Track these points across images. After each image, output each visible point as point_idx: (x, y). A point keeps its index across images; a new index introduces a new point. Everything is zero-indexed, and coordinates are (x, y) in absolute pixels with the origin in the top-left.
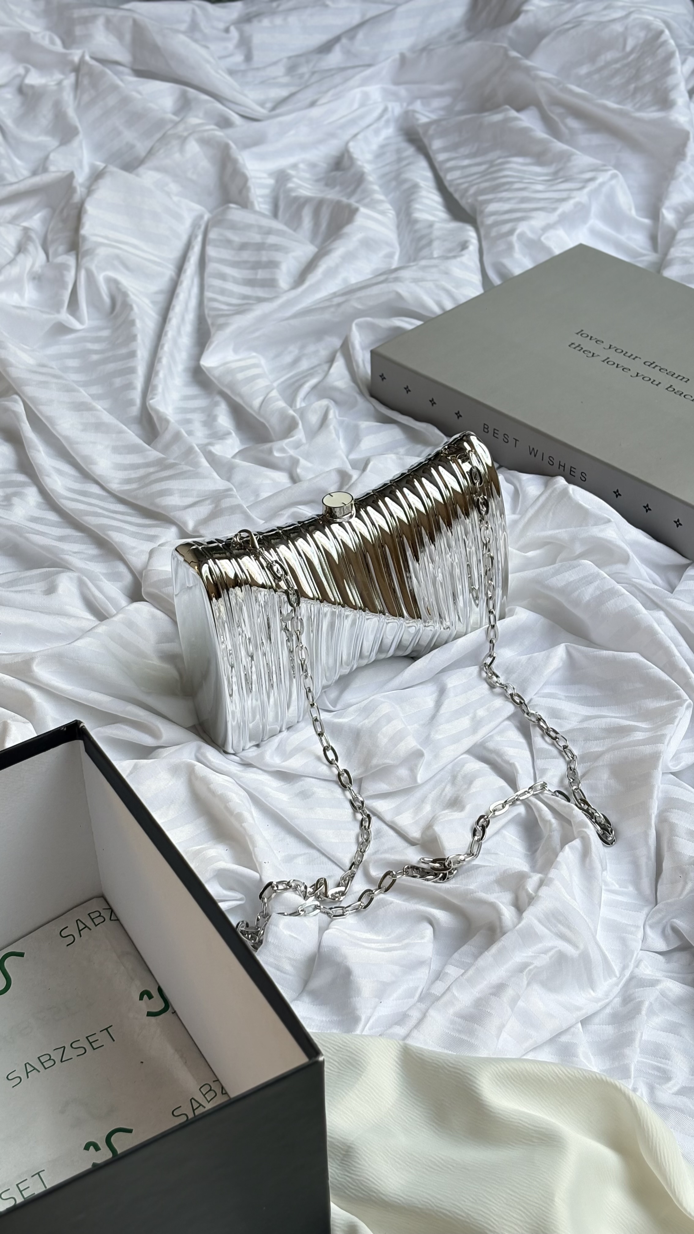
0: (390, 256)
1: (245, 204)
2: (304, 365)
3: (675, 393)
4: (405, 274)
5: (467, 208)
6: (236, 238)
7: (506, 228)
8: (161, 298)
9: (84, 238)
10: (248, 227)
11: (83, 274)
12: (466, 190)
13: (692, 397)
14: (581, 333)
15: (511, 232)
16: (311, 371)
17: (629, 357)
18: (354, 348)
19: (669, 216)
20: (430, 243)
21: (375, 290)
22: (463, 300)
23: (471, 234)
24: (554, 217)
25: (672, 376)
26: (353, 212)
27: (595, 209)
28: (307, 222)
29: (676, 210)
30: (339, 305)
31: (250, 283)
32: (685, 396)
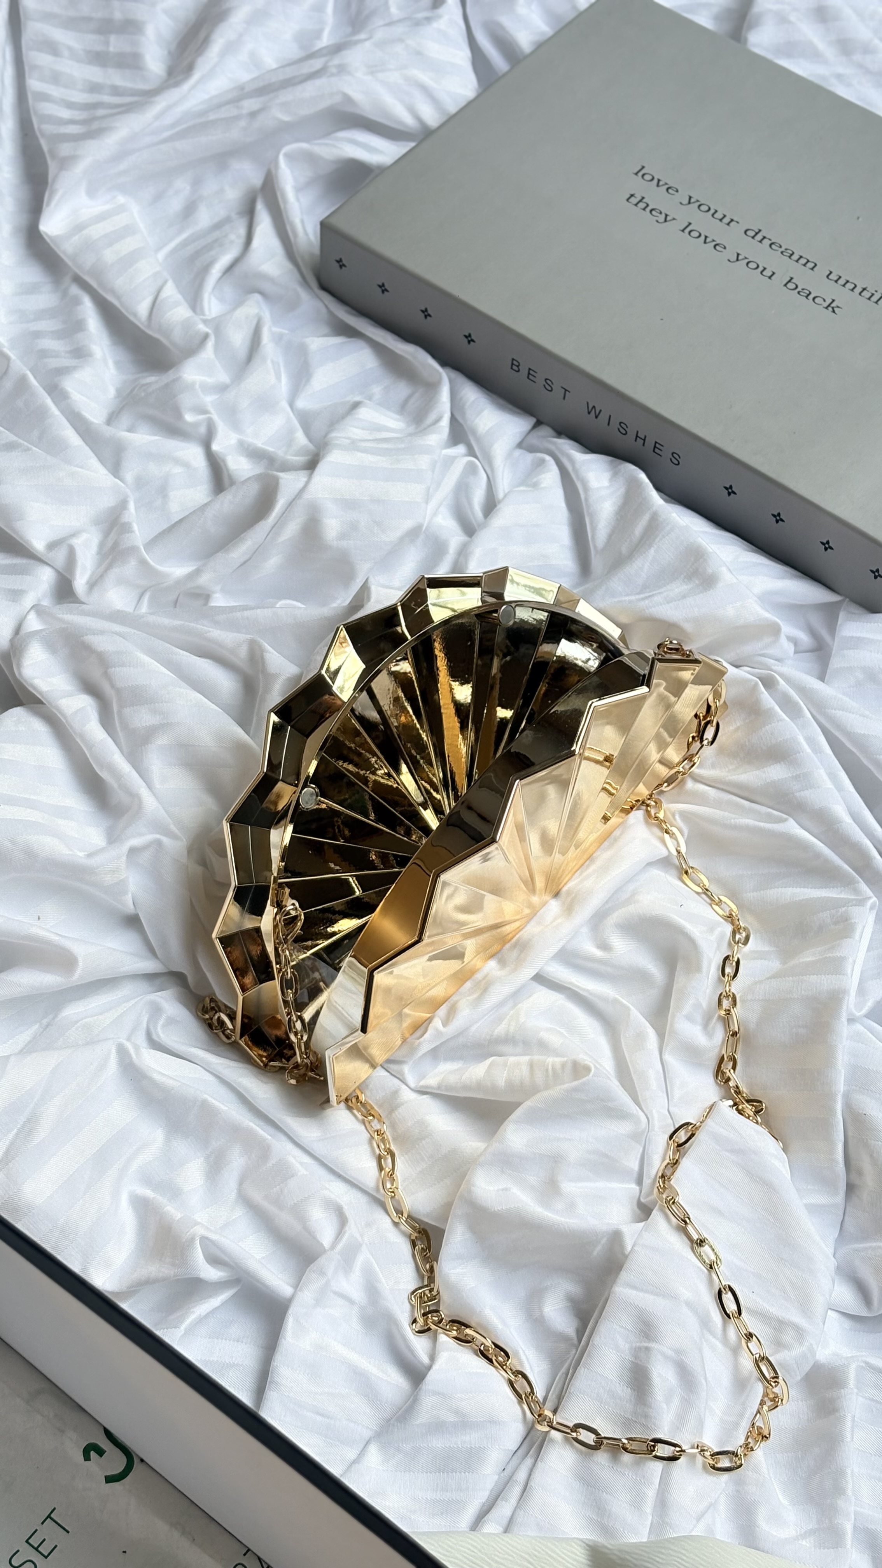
0: (319, 14)
2: (204, 218)
3: (799, 293)
13: (824, 300)
14: (641, 172)
16: (217, 234)
18: (285, 201)
22: (452, 108)
25: (790, 257)
30: (253, 115)
31: (99, 58)
32: (814, 299)
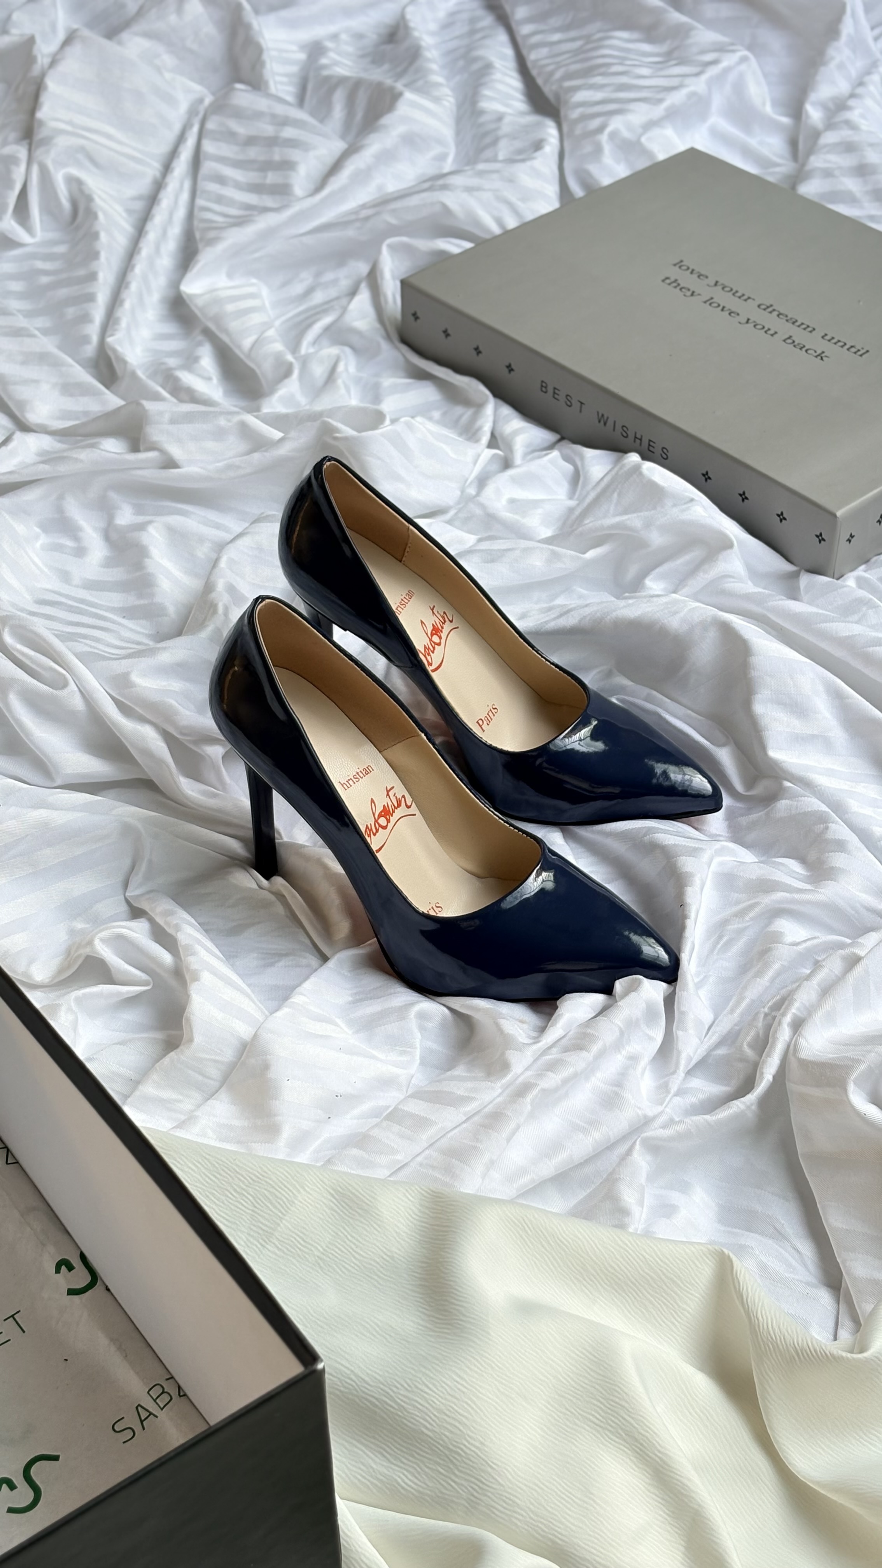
0: (442, 158)
1: (257, 84)
2: (319, 297)
3: (795, 346)
4: (457, 180)
5: (551, 97)
6: (241, 129)
7: (595, 123)
8: (139, 205)
9: (41, 123)
10: (258, 115)
11: (35, 170)
12: (551, 74)
13: (815, 352)
14: (679, 264)
15: (601, 129)
16: (326, 306)
17: (740, 297)
18: (382, 278)
19: (814, 114)
20: (495, 142)
21: (414, 201)
22: (529, 217)
23: (551, 131)
24: (659, 111)
25: (793, 323)
26: (396, 97)
27: (717, 101)
28: (338, 111)
29: (824, 106)
30: (367, 219)
31: (257, 188)
32: (806, 351)
